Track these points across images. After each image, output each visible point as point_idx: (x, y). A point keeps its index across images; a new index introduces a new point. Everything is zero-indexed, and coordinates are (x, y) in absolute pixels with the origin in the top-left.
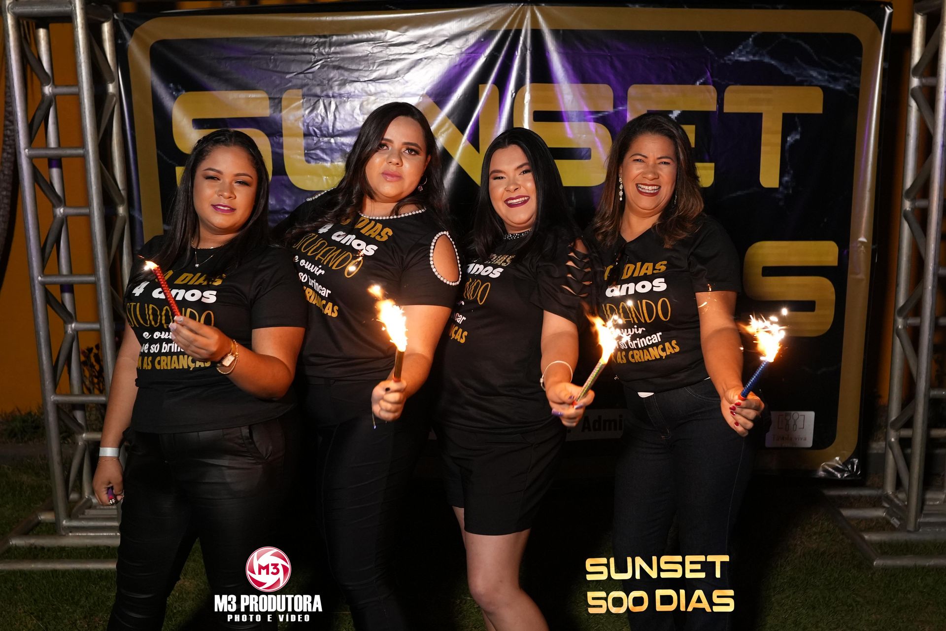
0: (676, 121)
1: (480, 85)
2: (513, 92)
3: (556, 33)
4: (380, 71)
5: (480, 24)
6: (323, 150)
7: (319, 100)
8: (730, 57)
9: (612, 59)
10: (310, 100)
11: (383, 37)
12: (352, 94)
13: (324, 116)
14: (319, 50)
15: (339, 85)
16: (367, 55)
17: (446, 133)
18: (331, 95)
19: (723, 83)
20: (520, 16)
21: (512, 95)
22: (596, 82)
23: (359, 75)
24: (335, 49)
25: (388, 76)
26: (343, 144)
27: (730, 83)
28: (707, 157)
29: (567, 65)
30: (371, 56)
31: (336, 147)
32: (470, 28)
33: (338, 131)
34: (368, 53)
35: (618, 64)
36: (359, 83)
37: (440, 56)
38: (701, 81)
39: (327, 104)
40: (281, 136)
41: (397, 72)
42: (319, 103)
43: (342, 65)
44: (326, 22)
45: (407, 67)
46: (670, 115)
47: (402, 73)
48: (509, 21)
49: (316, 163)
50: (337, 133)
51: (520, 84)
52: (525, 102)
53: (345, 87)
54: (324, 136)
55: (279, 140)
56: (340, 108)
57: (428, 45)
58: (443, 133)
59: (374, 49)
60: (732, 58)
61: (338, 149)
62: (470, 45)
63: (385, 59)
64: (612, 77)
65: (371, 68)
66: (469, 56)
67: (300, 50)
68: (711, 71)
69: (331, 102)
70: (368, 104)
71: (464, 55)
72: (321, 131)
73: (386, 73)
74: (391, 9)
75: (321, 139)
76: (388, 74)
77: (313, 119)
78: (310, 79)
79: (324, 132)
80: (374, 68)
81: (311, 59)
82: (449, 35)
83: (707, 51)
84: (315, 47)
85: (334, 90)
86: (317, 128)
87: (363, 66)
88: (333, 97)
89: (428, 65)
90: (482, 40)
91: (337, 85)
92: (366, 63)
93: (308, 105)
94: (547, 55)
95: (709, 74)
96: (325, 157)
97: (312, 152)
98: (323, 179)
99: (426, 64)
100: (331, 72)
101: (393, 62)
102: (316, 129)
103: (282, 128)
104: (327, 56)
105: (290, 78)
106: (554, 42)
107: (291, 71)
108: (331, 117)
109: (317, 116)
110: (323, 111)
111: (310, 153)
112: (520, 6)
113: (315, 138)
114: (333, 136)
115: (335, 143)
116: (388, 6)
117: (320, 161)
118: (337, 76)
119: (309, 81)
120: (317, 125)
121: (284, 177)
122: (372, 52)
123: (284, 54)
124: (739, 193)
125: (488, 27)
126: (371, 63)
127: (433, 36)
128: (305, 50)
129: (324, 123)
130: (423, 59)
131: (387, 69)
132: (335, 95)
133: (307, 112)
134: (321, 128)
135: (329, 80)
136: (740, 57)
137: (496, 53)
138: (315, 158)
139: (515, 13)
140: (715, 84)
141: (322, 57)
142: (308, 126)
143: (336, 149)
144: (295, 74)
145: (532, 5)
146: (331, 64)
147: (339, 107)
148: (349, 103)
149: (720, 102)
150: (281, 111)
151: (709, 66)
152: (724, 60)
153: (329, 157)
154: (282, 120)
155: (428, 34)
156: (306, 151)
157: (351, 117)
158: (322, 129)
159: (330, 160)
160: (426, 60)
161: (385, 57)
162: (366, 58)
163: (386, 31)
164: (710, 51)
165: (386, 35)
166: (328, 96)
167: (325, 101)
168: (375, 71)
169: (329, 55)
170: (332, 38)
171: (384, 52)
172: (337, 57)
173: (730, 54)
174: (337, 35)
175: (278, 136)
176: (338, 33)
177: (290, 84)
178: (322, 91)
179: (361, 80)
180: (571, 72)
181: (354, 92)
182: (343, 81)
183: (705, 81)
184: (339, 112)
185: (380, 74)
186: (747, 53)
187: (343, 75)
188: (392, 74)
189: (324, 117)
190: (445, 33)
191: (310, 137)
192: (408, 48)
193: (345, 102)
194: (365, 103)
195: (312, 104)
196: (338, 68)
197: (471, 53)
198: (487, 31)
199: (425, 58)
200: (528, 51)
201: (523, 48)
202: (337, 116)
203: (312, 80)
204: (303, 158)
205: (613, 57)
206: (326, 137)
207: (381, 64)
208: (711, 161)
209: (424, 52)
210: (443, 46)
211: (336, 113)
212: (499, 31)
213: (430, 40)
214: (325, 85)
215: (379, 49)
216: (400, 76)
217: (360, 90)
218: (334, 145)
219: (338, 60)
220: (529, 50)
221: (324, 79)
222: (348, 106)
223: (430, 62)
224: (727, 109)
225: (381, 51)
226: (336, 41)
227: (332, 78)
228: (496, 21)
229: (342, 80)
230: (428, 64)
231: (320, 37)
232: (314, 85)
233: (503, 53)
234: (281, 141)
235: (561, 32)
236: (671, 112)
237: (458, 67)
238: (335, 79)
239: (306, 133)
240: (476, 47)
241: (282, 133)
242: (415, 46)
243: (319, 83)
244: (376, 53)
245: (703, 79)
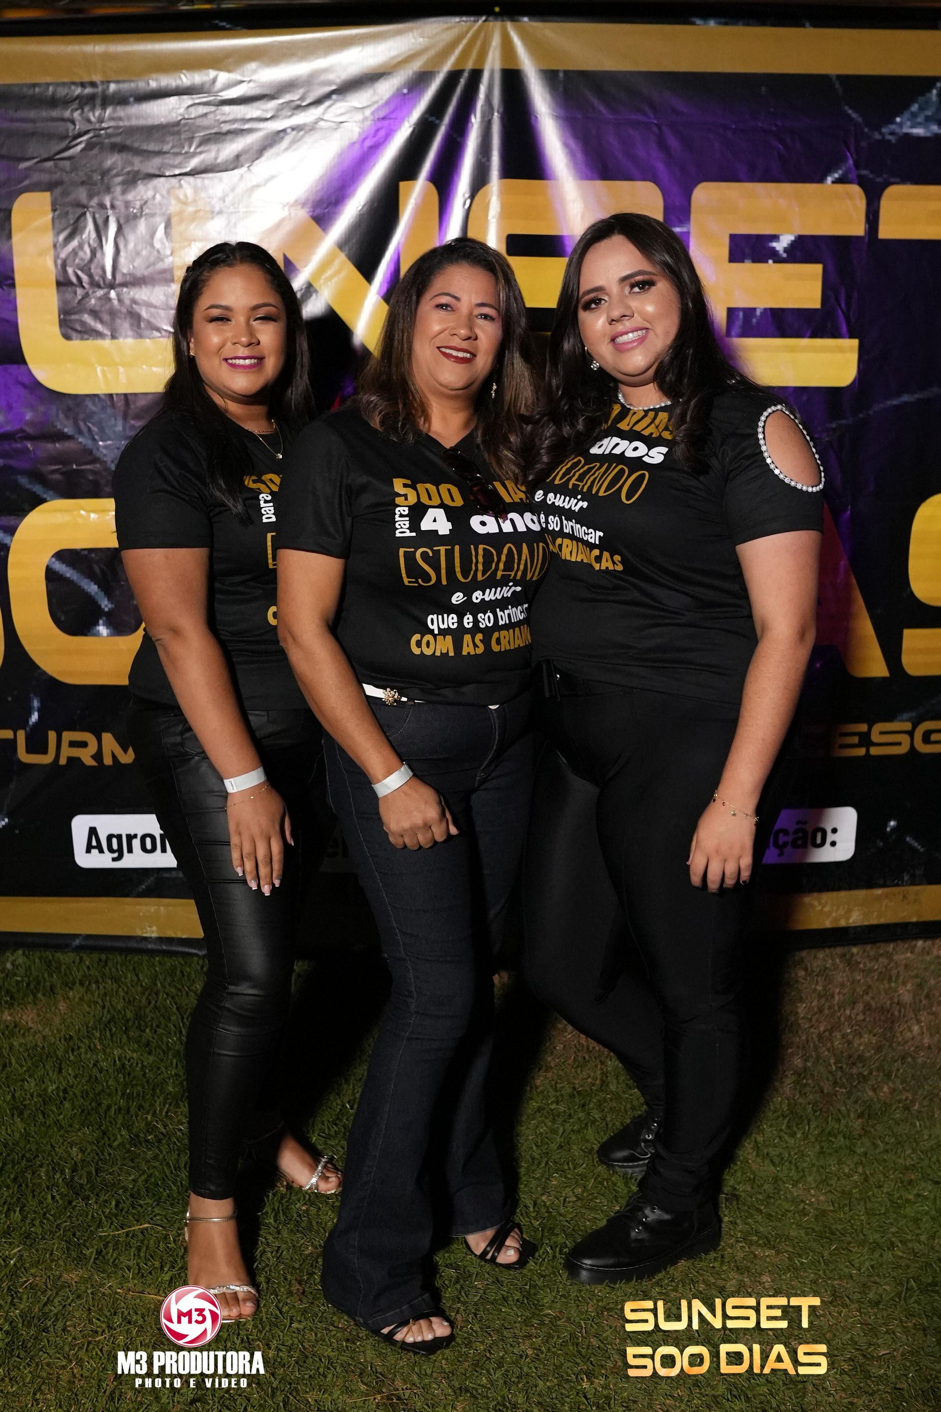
0: (785, 255)
1: (402, 185)
2: (467, 195)
3: (551, 77)
4: (203, 156)
5: (400, 59)
6: (95, 314)
7: (84, 214)
8: (893, 127)
9: (660, 129)
10: (67, 213)
11: (207, 86)
12: (149, 203)
13: (95, 245)
14: (83, 110)
15: (124, 183)
16: (178, 123)
17: (335, 280)
18: (108, 204)
19: (879, 180)
20: (479, 43)
21: (465, 203)
22: (628, 177)
23: (163, 164)
24: (114, 110)
25: (219, 164)
26: (134, 301)
27: (892, 180)
28: (844, 329)
29: (572, 143)
30: (185, 125)
31: (119, 308)
32: (380, 66)
33: (124, 275)
34: (180, 118)
35: (673, 142)
36: (162, 179)
37: (322, 124)
38: (836, 175)
39: (100, 222)
40: (13, 285)
41: (238, 157)
42: (86, 220)
43: (128, 142)
44: (93, 55)
45: (255, 148)
46: (774, 244)
47: (246, 161)
48: (457, 52)
49: (82, 339)
50: (119, 279)
51: (480, 181)
52: (490, 217)
53: (135, 187)
54: (95, 285)
55: (9, 294)
56: (126, 230)
57: (298, 103)
58: (330, 278)
59: (192, 109)
60: (898, 130)
61: (124, 310)
62: (381, 103)
63: (213, 131)
64: (660, 167)
65: (186, 149)
66: (379, 125)
67: (44, 114)
68: (854, 155)
69: (108, 217)
70: (181, 221)
71: (369, 123)
72: (90, 276)
73: (216, 159)
74: (223, 29)
75: (90, 292)
76: (219, 160)
77: (74, 250)
78: (67, 172)
79: (97, 278)
80: (192, 150)
81: (67, 130)
82: (338, 81)
83: (849, 116)
84: (75, 105)
85: (113, 193)
86: (82, 270)
87: (171, 144)
88: (113, 207)
89: (299, 143)
90: (405, 91)
91: (119, 184)
92: (177, 138)
93: (64, 222)
94: (533, 121)
95: (851, 162)
96: (99, 327)
97: (73, 317)
98: (96, 369)
99: (294, 142)
100: (107, 159)
101: (229, 137)
102: (80, 273)
103: (12, 270)
104: (97, 126)
105: (28, 169)
106: (548, 97)
107: (29, 155)
108: (109, 248)
109: (81, 246)
110: (93, 235)
111: (70, 321)
112: (480, 22)
113: (80, 291)
114: (112, 286)
115: (120, 300)
116: (217, 22)
117: (90, 335)
118: (120, 163)
119: (64, 174)
120: (82, 264)
121: (22, 367)
122: (186, 116)
123: (12, 120)
124: (905, 398)
125: (416, 66)
126: (185, 139)
127: (308, 81)
128: (55, 113)
129: (96, 261)
130: (289, 130)
131: (218, 151)
132: (118, 203)
133: (61, 238)
134: (90, 269)
135: (105, 173)
136: (912, 127)
137: (432, 119)
138: (78, 328)
139: (469, 35)
140: (862, 183)
141: (89, 127)
142: (64, 265)
143: (120, 311)
144: (35, 160)
145: (503, 21)
146: (107, 141)
147: (124, 226)
148: (143, 219)
149: (872, 218)
150: (9, 236)
151: (852, 147)
152: (881, 133)
153: (108, 329)
154: (12, 255)
155: (297, 79)
156: (62, 316)
157: (148, 248)
158: (92, 271)
159: (109, 333)
160: (294, 133)
161: (214, 127)
162: (176, 129)
163: (212, 73)
164: (854, 115)
165: (214, 80)
166: (102, 206)
167: (97, 216)
168: (194, 155)
169: (102, 122)
170: (108, 87)
171: (211, 116)
172: (117, 127)
173: (893, 122)
174: (117, 82)
175: (7, 285)
176: (120, 78)
177: (26, 182)
178: (91, 196)
179: (167, 174)
180: (579, 156)
181: (154, 197)
182: (131, 175)
183: (843, 175)
184: (125, 238)
185: (203, 161)
186: (928, 119)
187: (132, 164)
188: (227, 161)
189: (95, 248)
190: (331, 77)
191: (70, 289)
192: (258, 109)
193: (136, 217)
194: (174, 220)
195: (72, 222)
196: (121, 148)
197: (384, 118)
198: (415, 73)
199: (293, 129)
200: (496, 114)
201: (486, 108)
202: (121, 246)
203: (71, 173)
204: (56, 329)
205: (664, 128)
206: (99, 287)
207: (206, 141)
208: (851, 336)
209: (290, 116)
210: (327, 103)
211: (118, 240)
212: (438, 72)
213: (301, 91)
214: (95, 184)
215: (202, 110)
216: (242, 166)
217: (164, 192)
218: (116, 302)
219: (121, 133)
220: (498, 112)
221: (93, 171)
222: (142, 226)
223: (303, 137)
224: (885, 232)
225: (205, 115)
226: (115, 93)
227: (109, 170)
228: (432, 53)
229: (128, 173)
230: (298, 141)
231: (83, 85)
232: (74, 184)
233: (447, 119)
234: (12, 295)
235: (561, 75)
236: (775, 238)
237: (357, 146)
238: (114, 172)
239: (61, 279)
240: (392, 107)
241: (13, 279)
242: (273, 104)
243: (84, 178)
244: (195, 118)
245: (840, 172)
